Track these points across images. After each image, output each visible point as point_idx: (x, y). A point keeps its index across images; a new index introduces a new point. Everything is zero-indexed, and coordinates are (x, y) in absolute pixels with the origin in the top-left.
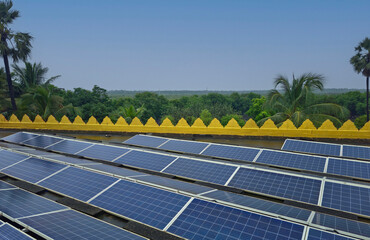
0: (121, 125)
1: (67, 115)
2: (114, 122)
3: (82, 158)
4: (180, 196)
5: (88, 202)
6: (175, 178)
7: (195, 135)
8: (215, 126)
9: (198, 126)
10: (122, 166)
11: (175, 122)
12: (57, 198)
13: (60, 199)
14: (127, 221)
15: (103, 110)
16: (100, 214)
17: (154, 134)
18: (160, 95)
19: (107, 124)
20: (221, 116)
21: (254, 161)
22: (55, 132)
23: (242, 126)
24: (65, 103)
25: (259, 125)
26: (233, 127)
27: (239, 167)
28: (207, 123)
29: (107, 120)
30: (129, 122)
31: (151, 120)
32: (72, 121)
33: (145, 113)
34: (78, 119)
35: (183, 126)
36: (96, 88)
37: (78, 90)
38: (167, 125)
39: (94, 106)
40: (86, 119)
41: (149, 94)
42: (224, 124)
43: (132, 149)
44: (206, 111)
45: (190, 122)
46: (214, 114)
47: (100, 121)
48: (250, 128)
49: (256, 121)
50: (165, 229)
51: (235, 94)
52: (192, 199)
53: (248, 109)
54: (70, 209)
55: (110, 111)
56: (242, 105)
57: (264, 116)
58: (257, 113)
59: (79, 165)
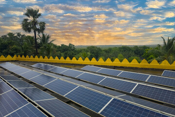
0: (80, 61)
1: (58, 56)
2: (77, 59)
3: (63, 75)
4: (107, 97)
5: (64, 96)
6: (105, 87)
7: (115, 67)
8: (125, 63)
9: (117, 62)
10: (80, 80)
11: (105, 60)
12: (51, 93)
13: (53, 93)
14: (81, 107)
15: (73, 54)
16: (69, 102)
17: (95, 65)
18: (98, 47)
19: (74, 60)
20: (128, 57)
21: (146, 81)
22: (52, 64)
23: (139, 63)
24: (57, 51)
25: (149, 63)
26: (135, 63)
27: (138, 84)
28: (121, 61)
29: (74, 58)
30: (84, 60)
31: (94, 59)
32: (60, 59)
33: (91, 55)
34: (62, 58)
35: (109, 62)
36: (70, 44)
37: (62, 45)
38: (101, 61)
39: (69, 52)
40: (65, 58)
41: (93, 47)
42: (130, 62)
43: (85, 72)
44: (120, 55)
45: (112, 60)
46: (125, 57)
47: (71, 59)
48: (144, 64)
49: (147, 60)
50: (99, 113)
51: (136, 47)
52: (113, 98)
53: (143, 54)
54: (56, 98)
55: (76, 54)
56: (140, 52)
57: (152, 58)
58: (148, 56)
59: (61, 78)
